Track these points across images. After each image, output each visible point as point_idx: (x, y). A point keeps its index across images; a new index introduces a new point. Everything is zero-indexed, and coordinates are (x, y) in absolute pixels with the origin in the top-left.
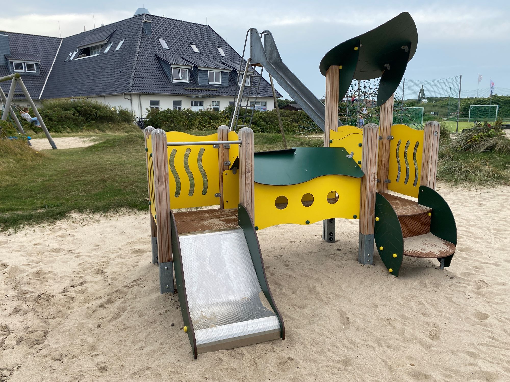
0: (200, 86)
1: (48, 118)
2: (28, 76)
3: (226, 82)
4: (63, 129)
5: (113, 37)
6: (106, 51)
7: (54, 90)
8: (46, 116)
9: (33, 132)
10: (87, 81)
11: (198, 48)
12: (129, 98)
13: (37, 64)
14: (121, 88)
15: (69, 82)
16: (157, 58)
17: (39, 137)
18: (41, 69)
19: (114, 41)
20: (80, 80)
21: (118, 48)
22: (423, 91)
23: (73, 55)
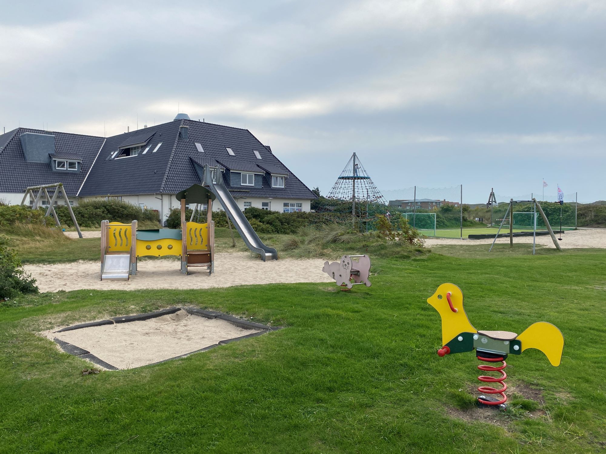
0: (232, 188)
1: (80, 215)
2: (68, 173)
3: (259, 184)
4: (92, 224)
5: (152, 139)
6: (145, 152)
7: (92, 188)
8: (79, 213)
9: (67, 227)
10: (124, 181)
11: (233, 151)
12: (160, 198)
13: (79, 162)
14: (154, 189)
15: (107, 180)
16: (191, 161)
17: (71, 231)
18: (82, 167)
19: (153, 143)
20: (117, 179)
21: (155, 150)
22: (494, 195)
23: (114, 154)
